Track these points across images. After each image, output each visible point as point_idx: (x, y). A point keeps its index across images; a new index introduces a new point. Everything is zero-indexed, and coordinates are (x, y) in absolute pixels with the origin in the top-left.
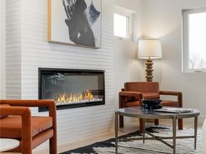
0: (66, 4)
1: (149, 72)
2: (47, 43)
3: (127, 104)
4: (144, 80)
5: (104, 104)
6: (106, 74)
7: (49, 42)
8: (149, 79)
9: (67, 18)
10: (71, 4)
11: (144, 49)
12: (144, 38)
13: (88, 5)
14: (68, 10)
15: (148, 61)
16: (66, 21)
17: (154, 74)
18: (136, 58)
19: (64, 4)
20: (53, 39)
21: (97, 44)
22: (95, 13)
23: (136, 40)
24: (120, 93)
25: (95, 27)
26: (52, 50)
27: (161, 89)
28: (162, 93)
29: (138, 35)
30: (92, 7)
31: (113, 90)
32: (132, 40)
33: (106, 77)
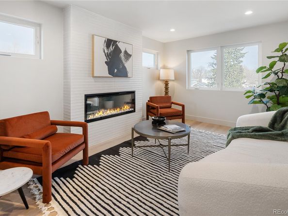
0: (106, 51)
1: (167, 88)
2: (92, 78)
3: (151, 110)
4: (163, 94)
5: (135, 112)
6: (136, 93)
7: (94, 77)
8: (167, 93)
9: (106, 60)
10: (110, 51)
11: (163, 74)
12: (164, 67)
13: (123, 51)
14: (107, 55)
15: (166, 82)
16: (106, 62)
17: (170, 89)
18: (159, 79)
19: (104, 52)
20: (95, 75)
21: (129, 75)
22: (128, 56)
23: (159, 69)
24: (147, 103)
25: (127, 65)
26: (95, 82)
27: (173, 101)
28: (172, 103)
29: (160, 65)
30: (126, 52)
31: (141, 102)
32: (157, 69)
33: (136, 95)
